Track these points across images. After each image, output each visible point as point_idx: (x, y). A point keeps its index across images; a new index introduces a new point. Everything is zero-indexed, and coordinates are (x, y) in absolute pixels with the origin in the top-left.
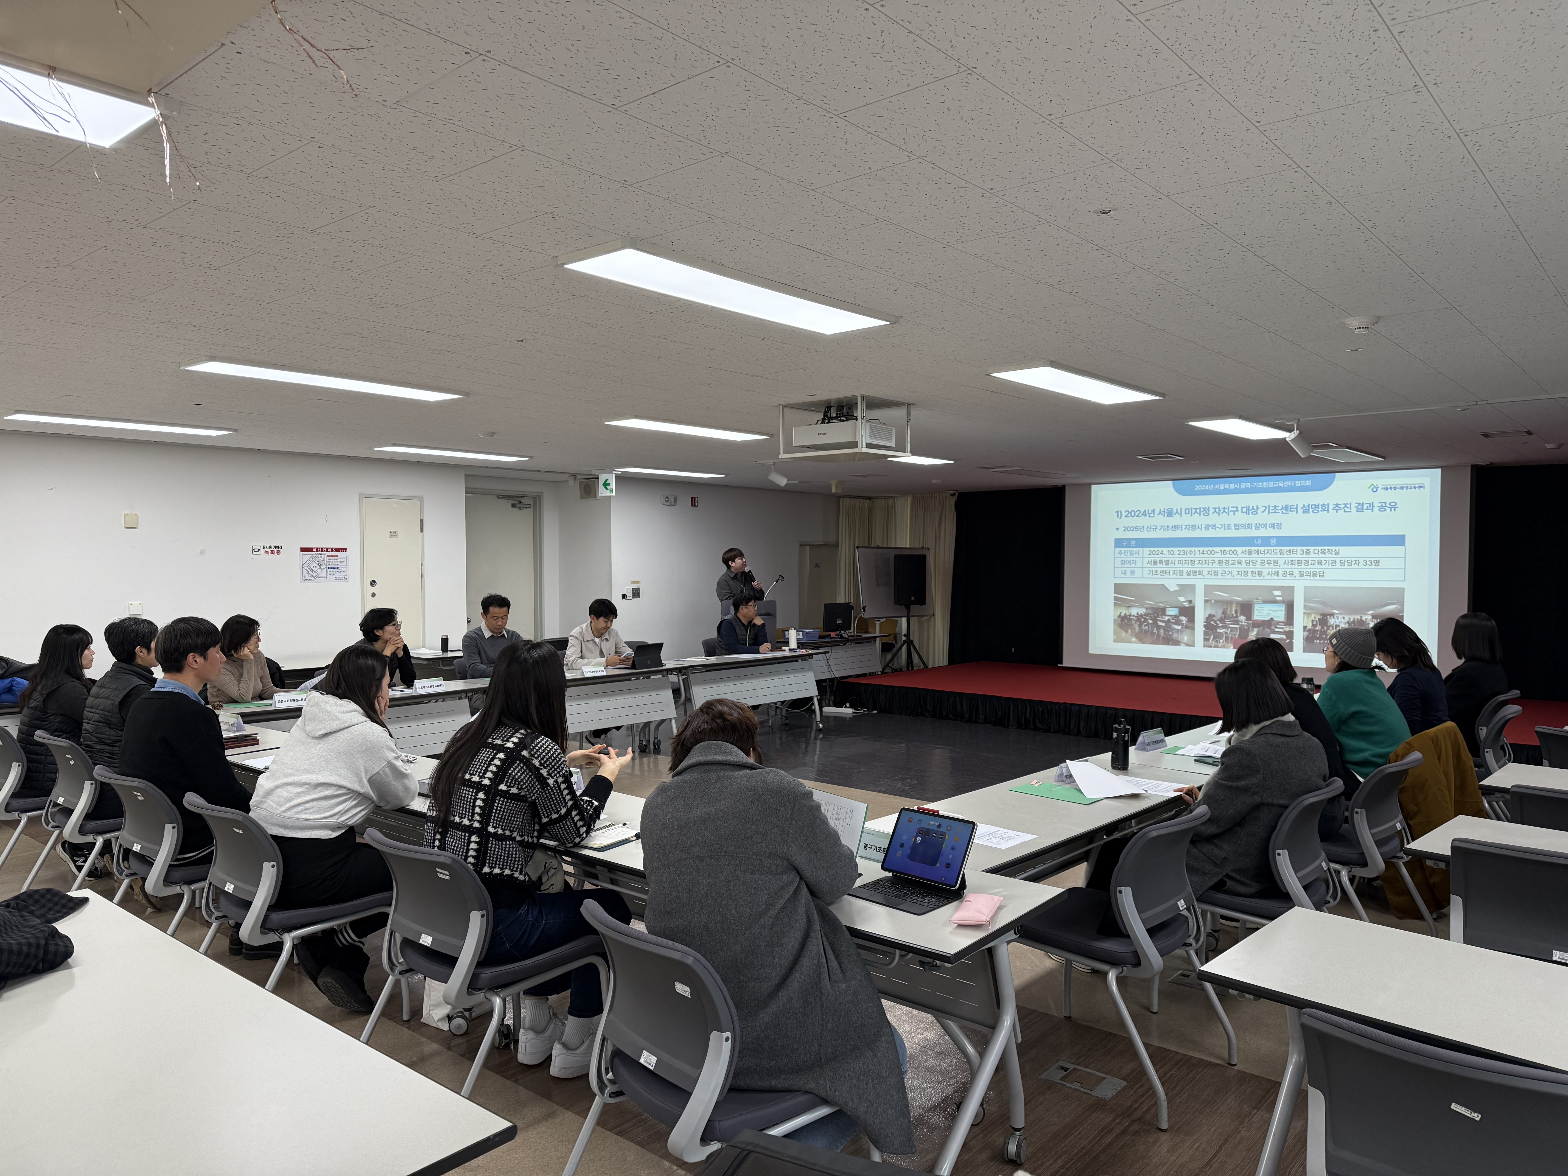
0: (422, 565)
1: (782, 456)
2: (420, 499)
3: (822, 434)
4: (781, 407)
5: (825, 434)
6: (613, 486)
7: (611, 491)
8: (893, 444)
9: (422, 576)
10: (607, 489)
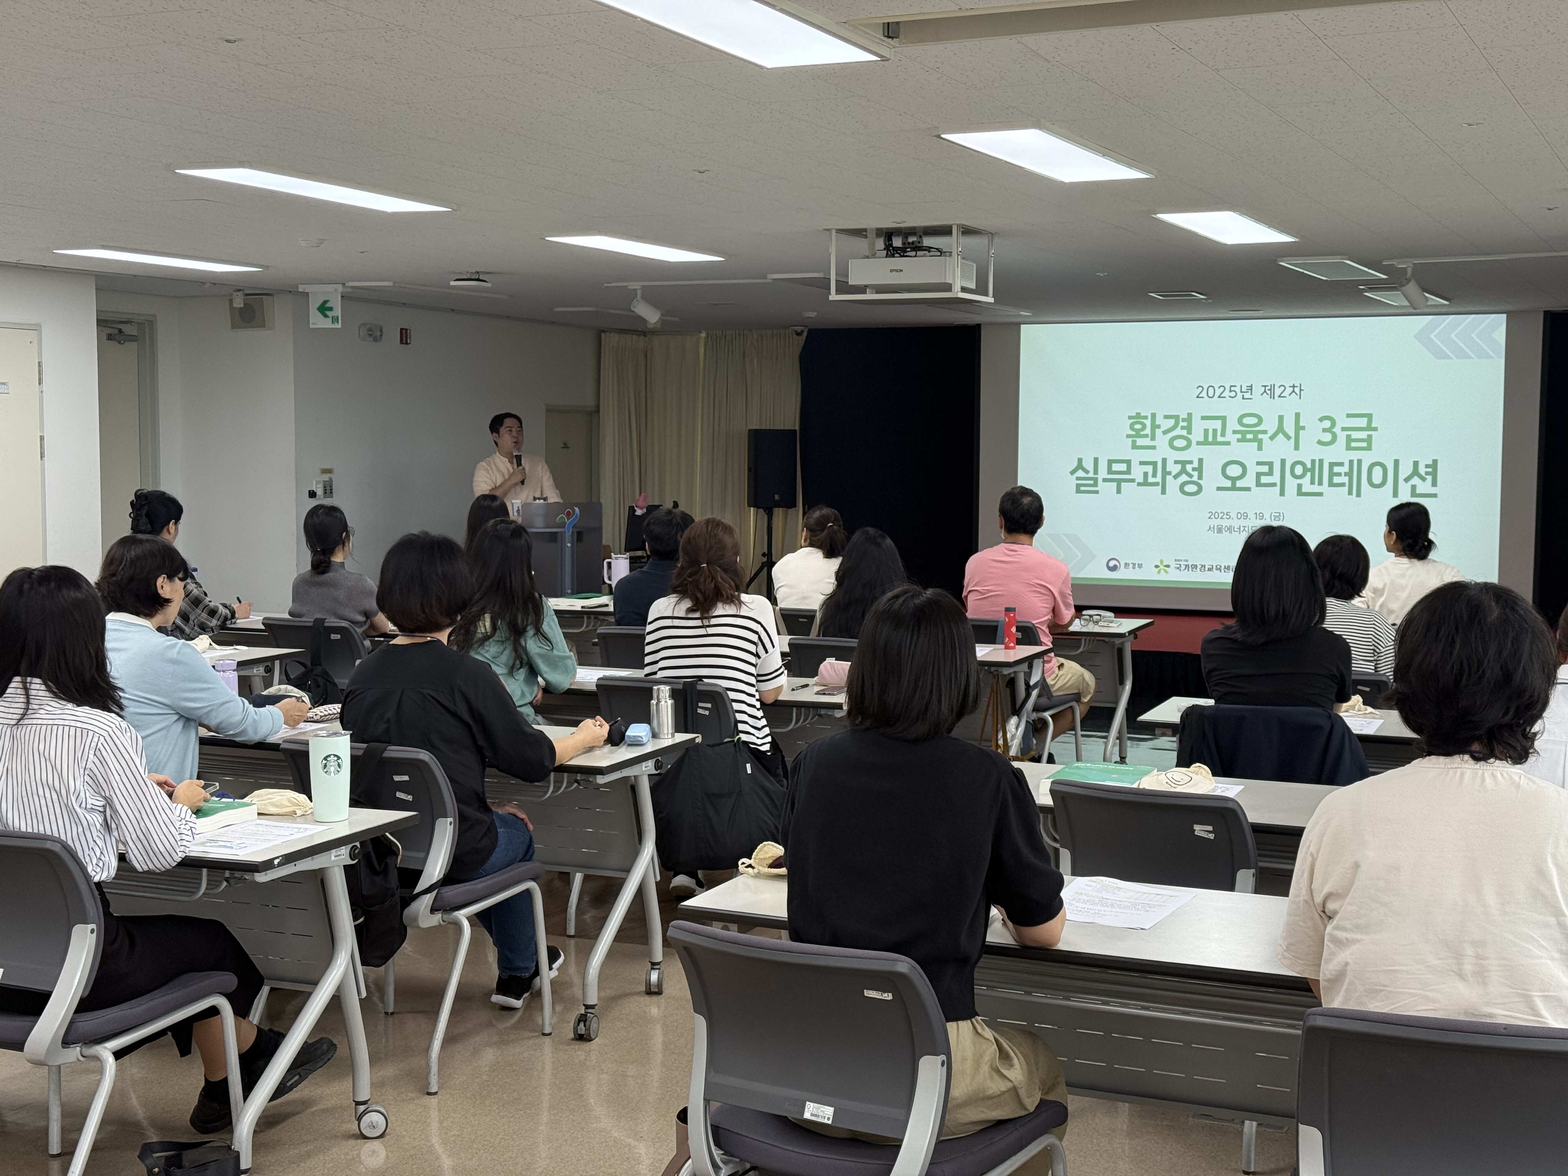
0: (42, 438)
1: (834, 296)
2: (37, 328)
3: (896, 271)
4: (834, 232)
5: (901, 271)
6: (338, 312)
7: (335, 320)
8: (972, 286)
9: (42, 456)
10: (326, 316)
